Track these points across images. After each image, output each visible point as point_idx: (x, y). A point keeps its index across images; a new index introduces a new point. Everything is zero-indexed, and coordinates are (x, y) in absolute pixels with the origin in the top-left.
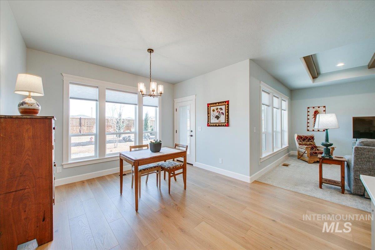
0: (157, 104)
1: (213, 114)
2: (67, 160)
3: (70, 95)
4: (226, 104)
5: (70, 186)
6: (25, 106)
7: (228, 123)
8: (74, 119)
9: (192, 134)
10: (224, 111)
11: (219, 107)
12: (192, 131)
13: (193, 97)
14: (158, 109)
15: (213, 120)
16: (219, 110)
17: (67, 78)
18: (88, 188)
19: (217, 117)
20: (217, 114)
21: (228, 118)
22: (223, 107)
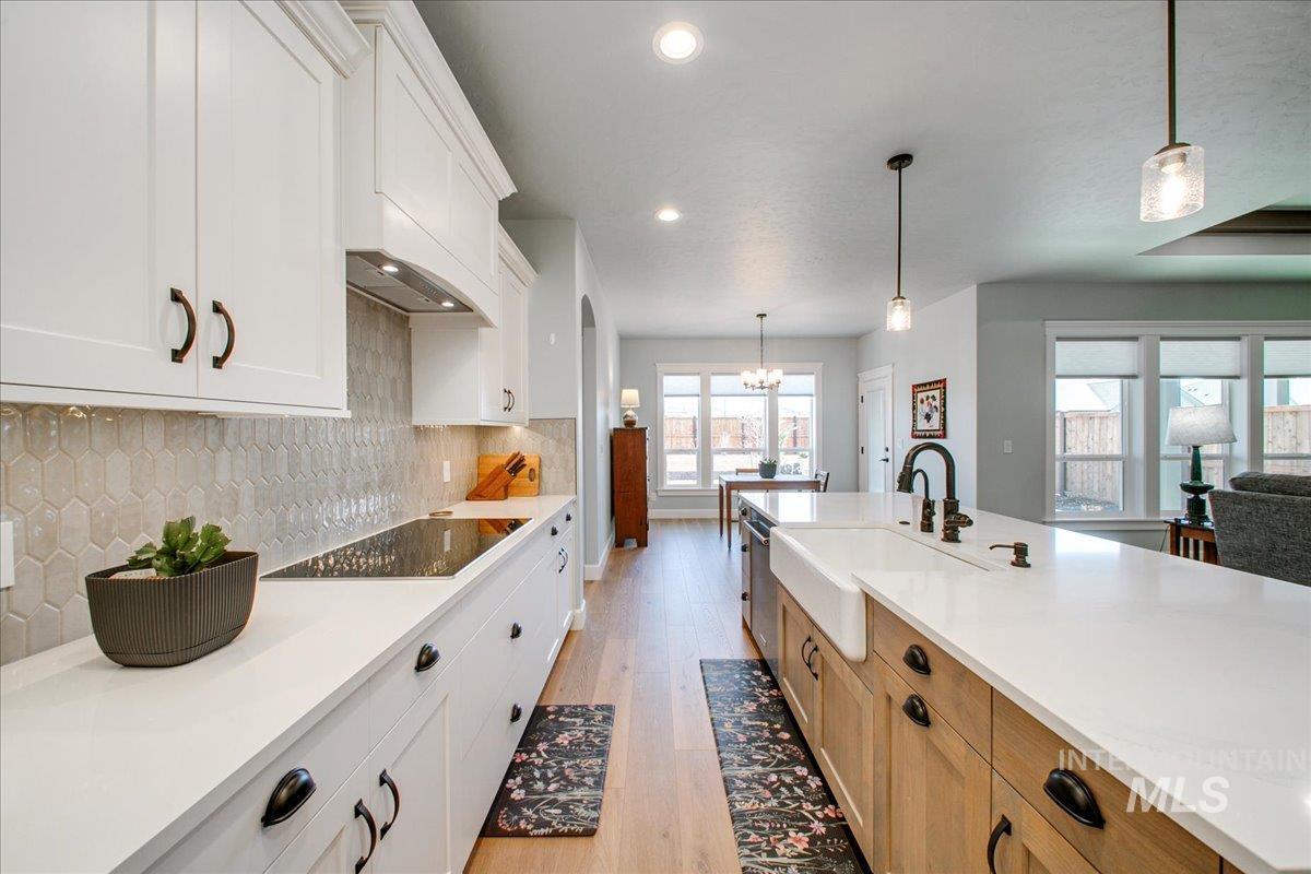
0: (812, 390)
1: (923, 409)
2: (662, 485)
3: (665, 392)
4: (942, 386)
5: (665, 522)
6: (628, 419)
7: (944, 429)
8: (682, 422)
9: (889, 455)
10: (937, 403)
11: (930, 393)
12: (887, 450)
13: (886, 370)
14: (814, 398)
15: (922, 425)
16: (930, 400)
17: (660, 367)
18: (686, 529)
19: (928, 417)
20: (927, 410)
21: (944, 420)
22: (937, 393)
